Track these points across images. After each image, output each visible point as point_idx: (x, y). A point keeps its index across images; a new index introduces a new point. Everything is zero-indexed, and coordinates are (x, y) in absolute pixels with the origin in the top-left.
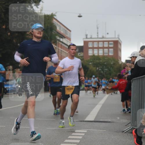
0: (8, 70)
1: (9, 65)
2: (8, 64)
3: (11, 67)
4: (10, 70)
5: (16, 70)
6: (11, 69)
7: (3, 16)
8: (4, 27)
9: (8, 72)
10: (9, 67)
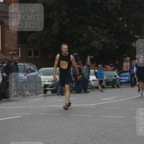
0: (125, 61)
1: (127, 57)
2: (125, 55)
3: (128, 58)
4: (127, 61)
5: (133, 61)
6: (129, 61)
7: (120, 8)
8: (121, 19)
9: (125, 63)
10: (126, 58)
